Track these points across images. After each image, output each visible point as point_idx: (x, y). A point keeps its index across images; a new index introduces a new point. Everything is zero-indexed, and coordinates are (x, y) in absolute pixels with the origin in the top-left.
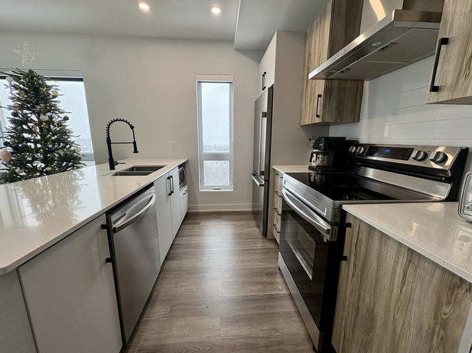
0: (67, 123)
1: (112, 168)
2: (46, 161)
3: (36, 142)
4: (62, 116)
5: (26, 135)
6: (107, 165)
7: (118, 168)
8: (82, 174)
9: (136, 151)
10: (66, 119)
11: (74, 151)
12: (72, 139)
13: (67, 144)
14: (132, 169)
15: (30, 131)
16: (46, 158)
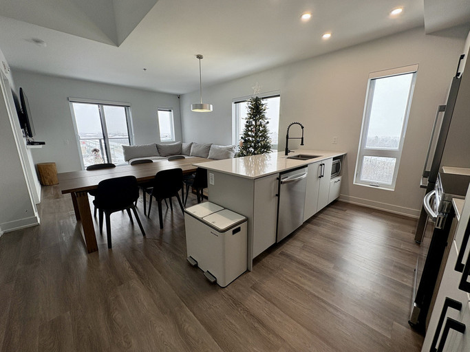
0: (268, 125)
1: (286, 154)
2: (255, 148)
3: (253, 137)
4: (266, 121)
5: (250, 133)
6: (284, 152)
7: (290, 155)
8: (270, 157)
9: (302, 144)
10: (268, 123)
11: (268, 143)
12: (268, 135)
13: (265, 138)
14: (298, 156)
15: (251, 131)
16: (255, 146)
